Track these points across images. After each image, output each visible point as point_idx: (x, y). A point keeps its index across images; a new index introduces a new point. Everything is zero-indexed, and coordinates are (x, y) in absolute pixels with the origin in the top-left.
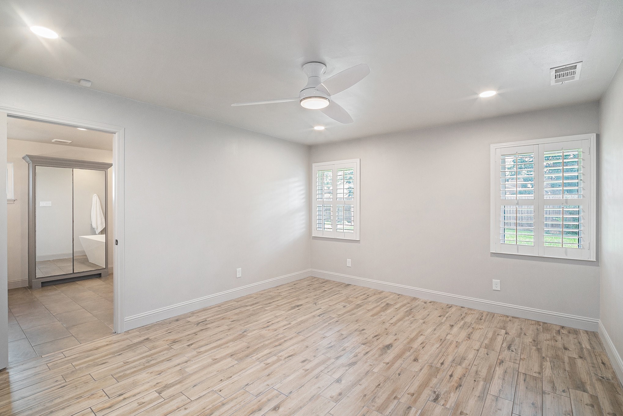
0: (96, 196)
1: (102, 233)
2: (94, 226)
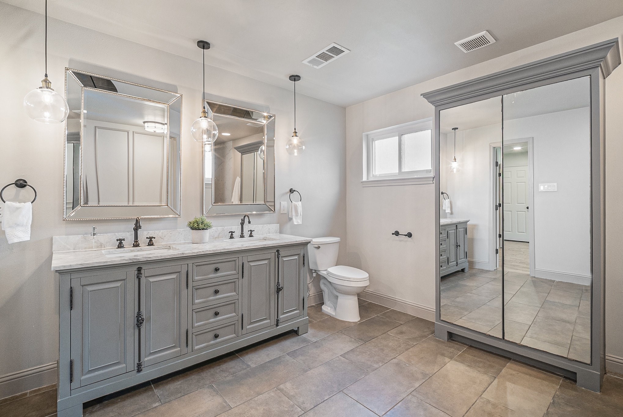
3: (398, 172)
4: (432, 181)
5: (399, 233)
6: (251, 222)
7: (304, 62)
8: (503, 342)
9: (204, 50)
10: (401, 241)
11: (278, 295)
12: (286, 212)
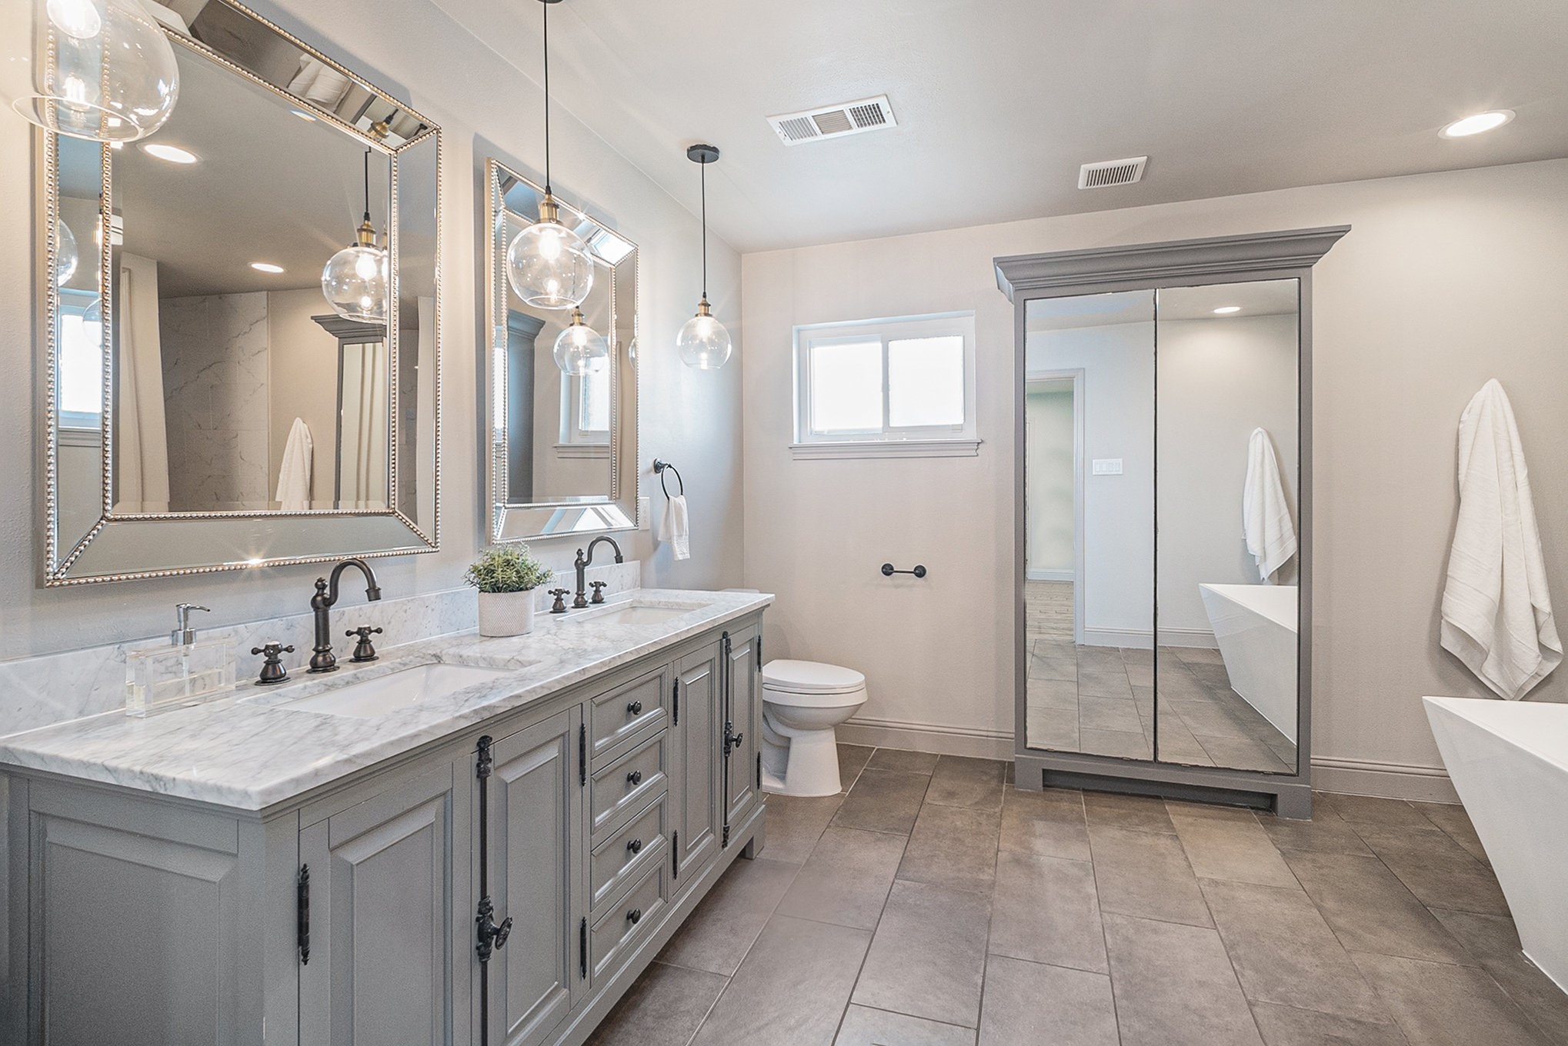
0: (1260, 436)
1: (1281, 576)
2: (1254, 547)
3: (881, 426)
4: (973, 449)
5: (892, 569)
6: (623, 558)
7: (771, 120)
8: (1153, 768)
9: (547, 4)
10: (897, 587)
11: (726, 758)
12: (649, 528)
